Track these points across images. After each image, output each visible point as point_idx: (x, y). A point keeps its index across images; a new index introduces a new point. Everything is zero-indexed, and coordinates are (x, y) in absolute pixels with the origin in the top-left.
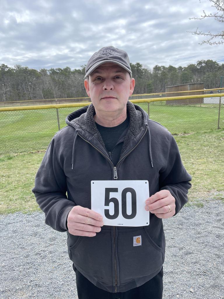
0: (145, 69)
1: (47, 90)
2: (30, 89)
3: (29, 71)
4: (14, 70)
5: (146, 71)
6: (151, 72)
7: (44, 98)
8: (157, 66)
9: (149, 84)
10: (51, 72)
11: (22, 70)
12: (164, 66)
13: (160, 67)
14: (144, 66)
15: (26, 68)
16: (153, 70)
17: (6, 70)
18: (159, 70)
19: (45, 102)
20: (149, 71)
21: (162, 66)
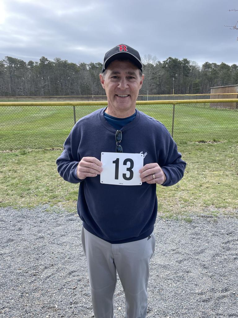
0: (193, 66)
1: (86, 86)
2: (68, 84)
3: (69, 64)
4: (54, 63)
5: (194, 68)
6: (199, 70)
7: (81, 94)
8: (207, 63)
9: (196, 84)
10: (90, 66)
11: (62, 64)
12: (215, 63)
13: (211, 64)
14: (192, 63)
15: (65, 62)
16: (202, 68)
17: (46, 63)
18: (209, 68)
19: (82, 98)
20: (197, 68)
21: (213, 64)
